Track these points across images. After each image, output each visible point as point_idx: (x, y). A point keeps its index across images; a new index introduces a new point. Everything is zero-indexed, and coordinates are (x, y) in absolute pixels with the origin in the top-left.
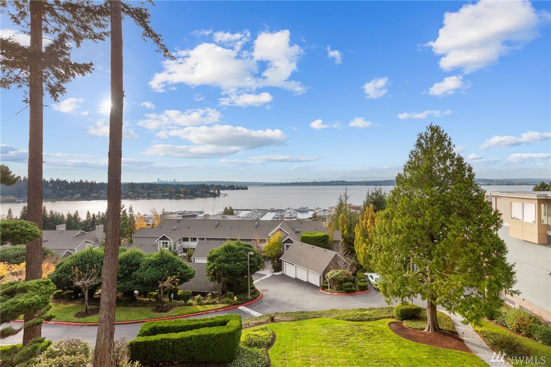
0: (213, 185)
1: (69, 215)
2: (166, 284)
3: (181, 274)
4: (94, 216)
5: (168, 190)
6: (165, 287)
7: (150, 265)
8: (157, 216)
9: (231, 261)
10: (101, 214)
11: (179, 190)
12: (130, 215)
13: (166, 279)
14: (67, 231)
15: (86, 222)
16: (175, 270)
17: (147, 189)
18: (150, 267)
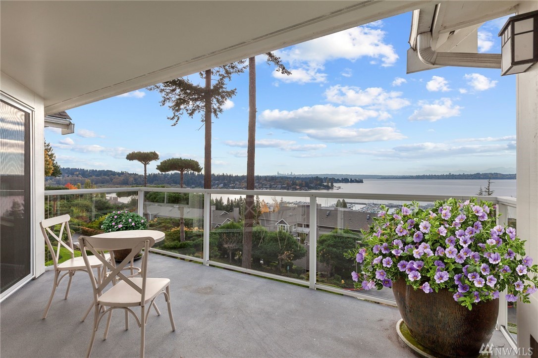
0: (327, 178)
1: (216, 200)
2: (283, 257)
3: (295, 251)
4: (232, 201)
5: (286, 182)
6: (282, 260)
7: (271, 240)
8: (277, 204)
9: (338, 246)
10: (236, 201)
11: (295, 182)
12: (257, 201)
13: (283, 253)
14: (217, 211)
15: (227, 206)
16: (290, 247)
17: (269, 181)
18: (272, 242)
